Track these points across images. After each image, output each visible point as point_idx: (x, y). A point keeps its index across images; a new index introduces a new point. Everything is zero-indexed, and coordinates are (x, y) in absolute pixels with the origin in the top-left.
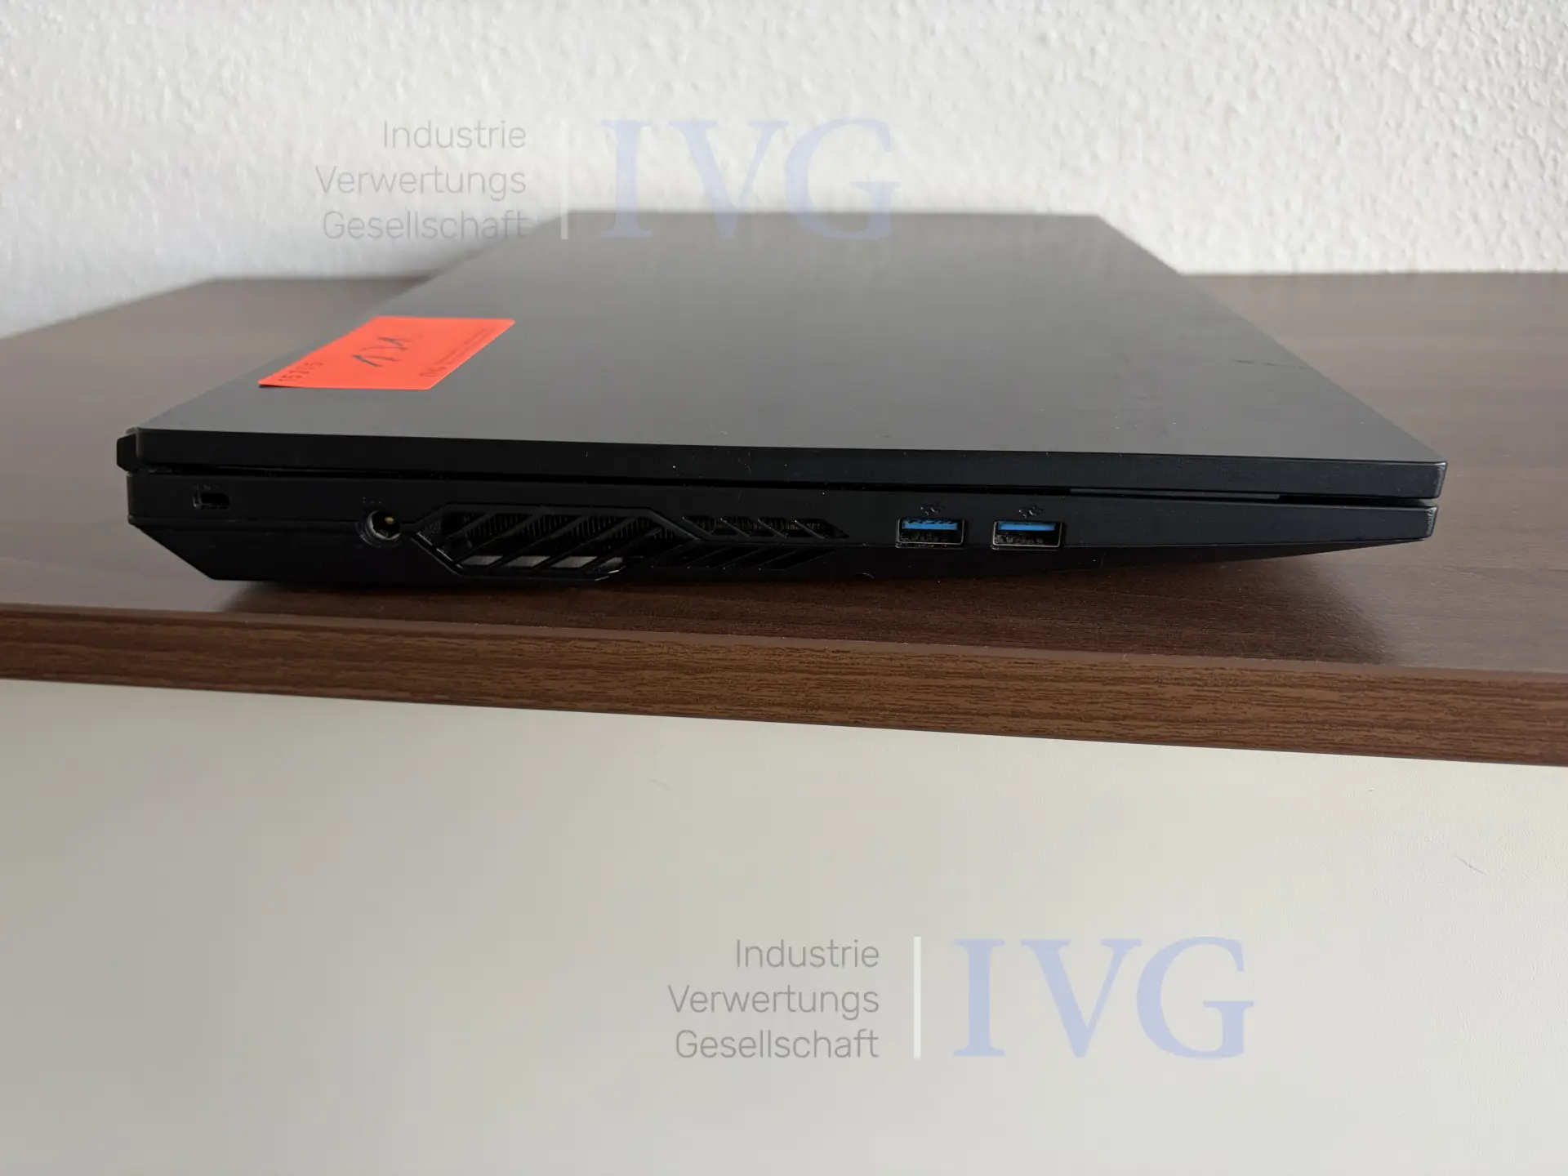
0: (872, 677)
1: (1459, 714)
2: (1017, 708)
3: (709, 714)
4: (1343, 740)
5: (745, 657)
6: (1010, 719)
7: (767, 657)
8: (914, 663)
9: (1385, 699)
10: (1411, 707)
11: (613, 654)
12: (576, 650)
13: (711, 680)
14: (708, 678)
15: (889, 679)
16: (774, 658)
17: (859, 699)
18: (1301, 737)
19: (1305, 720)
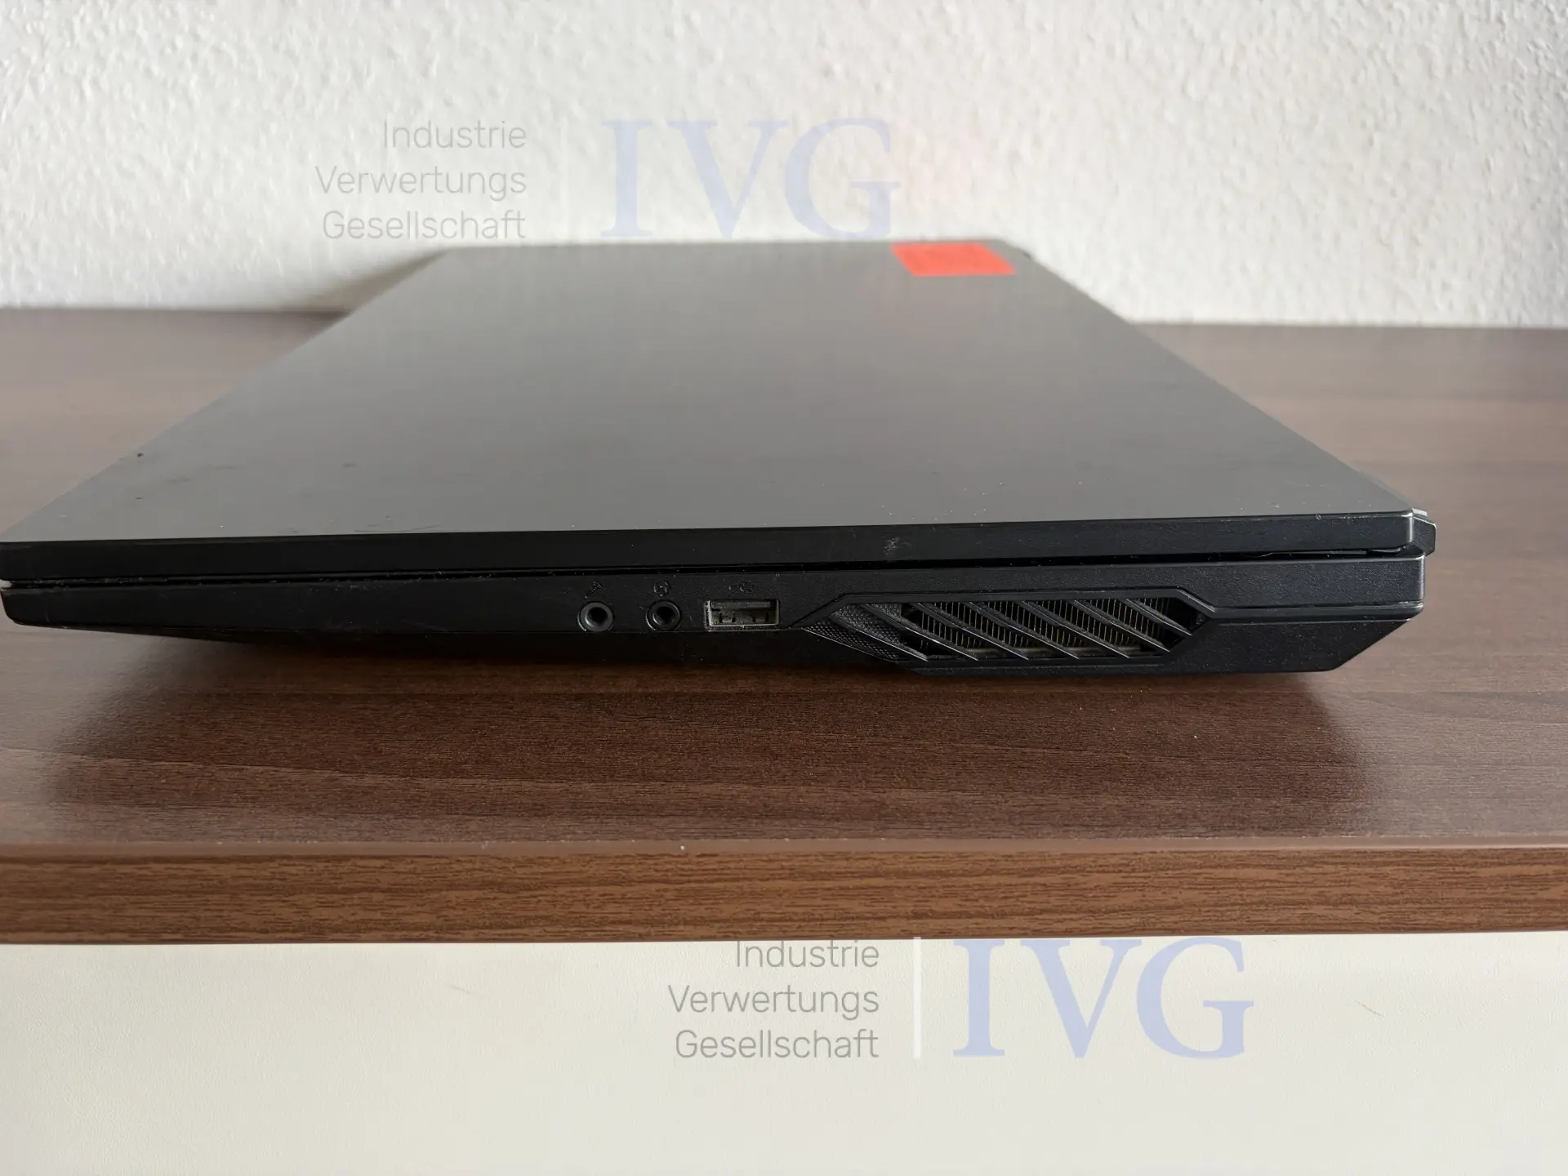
0: (745, 884)
1: (1400, 886)
2: (917, 908)
3: (536, 938)
4: (1279, 920)
5: (584, 869)
6: (911, 921)
7: (613, 868)
8: (797, 864)
9: (1326, 874)
10: (1350, 881)
11: (410, 873)
12: (358, 869)
13: (540, 898)
14: (536, 897)
15: (766, 885)
16: (621, 867)
17: (727, 910)
18: (1235, 920)
19: (1240, 902)
